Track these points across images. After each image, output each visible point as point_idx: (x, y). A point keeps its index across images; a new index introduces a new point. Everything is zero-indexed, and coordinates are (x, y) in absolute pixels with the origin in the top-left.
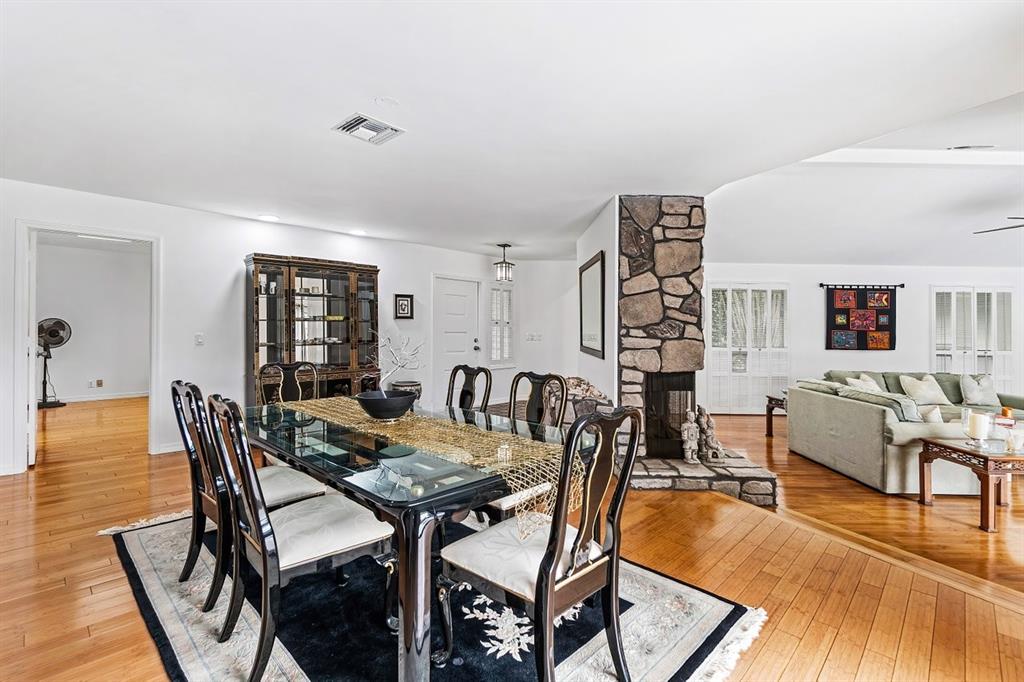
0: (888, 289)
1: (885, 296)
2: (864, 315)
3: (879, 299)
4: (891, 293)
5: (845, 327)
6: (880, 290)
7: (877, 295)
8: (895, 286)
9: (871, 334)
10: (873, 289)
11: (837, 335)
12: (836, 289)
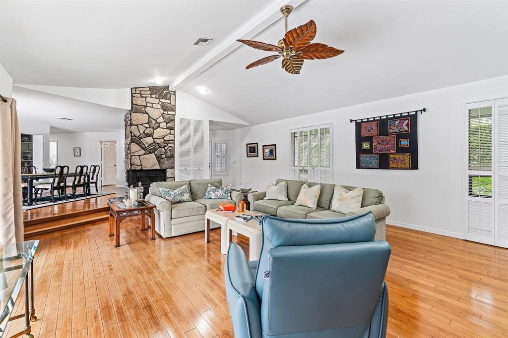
0: (409, 115)
1: (406, 122)
2: (386, 140)
3: (400, 125)
4: (412, 119)
5: (369, 151)
6: (402, 118)
7: (397, 122)
8: (416, 112)
9: (392, 156)
10: (395, 118)
11: (363, 158)
12: (362, 122)
